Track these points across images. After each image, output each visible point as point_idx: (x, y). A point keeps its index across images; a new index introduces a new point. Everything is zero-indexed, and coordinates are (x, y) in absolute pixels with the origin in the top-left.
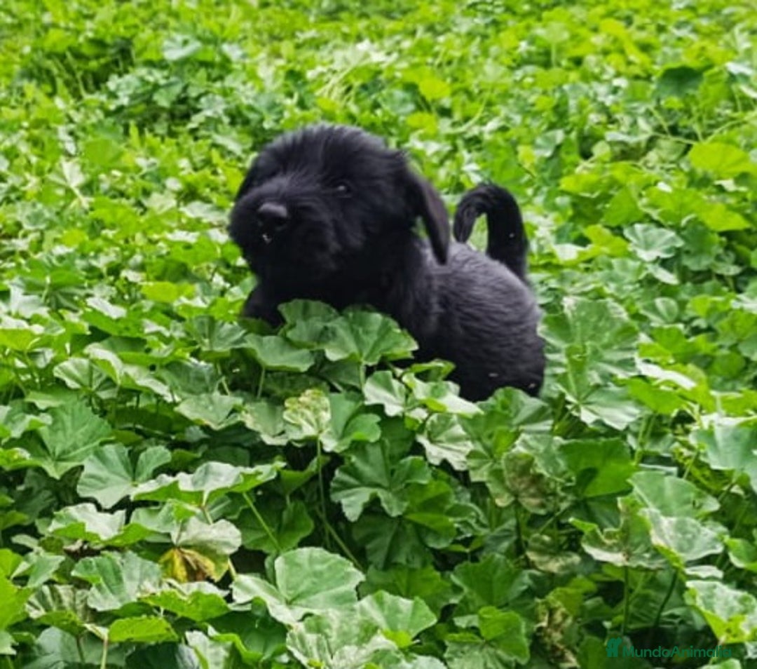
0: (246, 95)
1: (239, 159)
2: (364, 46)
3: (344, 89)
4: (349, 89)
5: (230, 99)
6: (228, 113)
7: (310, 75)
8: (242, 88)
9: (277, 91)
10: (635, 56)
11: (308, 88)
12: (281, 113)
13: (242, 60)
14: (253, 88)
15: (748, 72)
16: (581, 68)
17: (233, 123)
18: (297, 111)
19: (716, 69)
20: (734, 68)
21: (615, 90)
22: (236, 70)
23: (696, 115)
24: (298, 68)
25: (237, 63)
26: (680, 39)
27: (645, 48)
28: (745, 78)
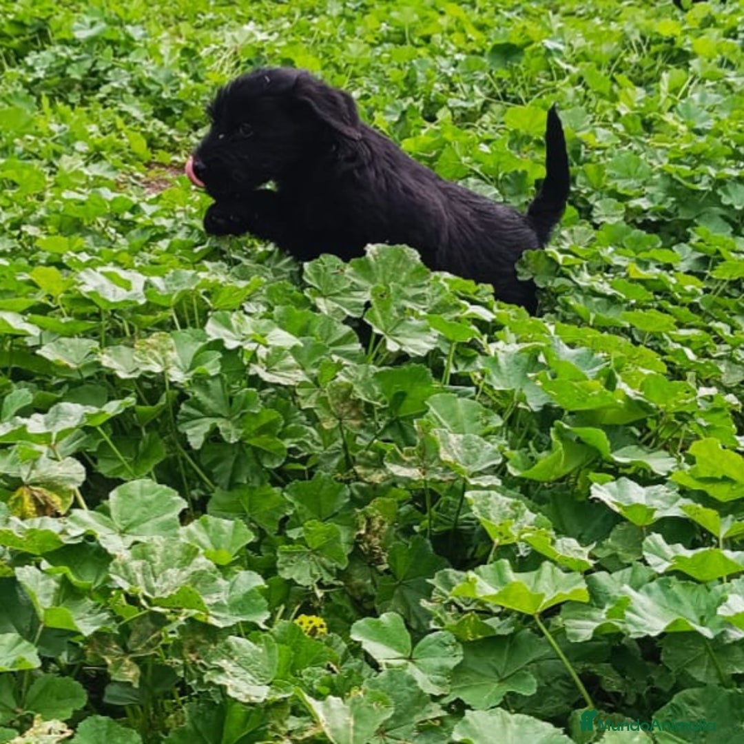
0: (147, 69)
1: (142, 125)
2: (250, 27)
3: (233, 64)
4: (238, 64)
5: (133, 72)
6: (131, 84)
7: (203, 53)
8: (145, 63)
9: (173, 65)
10: (473, 34)
11: (200, 63)
12: (177, 84)
13: (143, 39)
14: (154, 63)
15: (561, 47)
16: (430, 45)
17: (137, 94)
18: (191, 82)
19: (534, 46)
20: (550, 44)
21: (456, 64)
22: (139, 47)
23: (521, 83)
24: (192, 46)
25: (139, 41)
26: (509, 20)
27: (481, 28)
28: (559, 52)
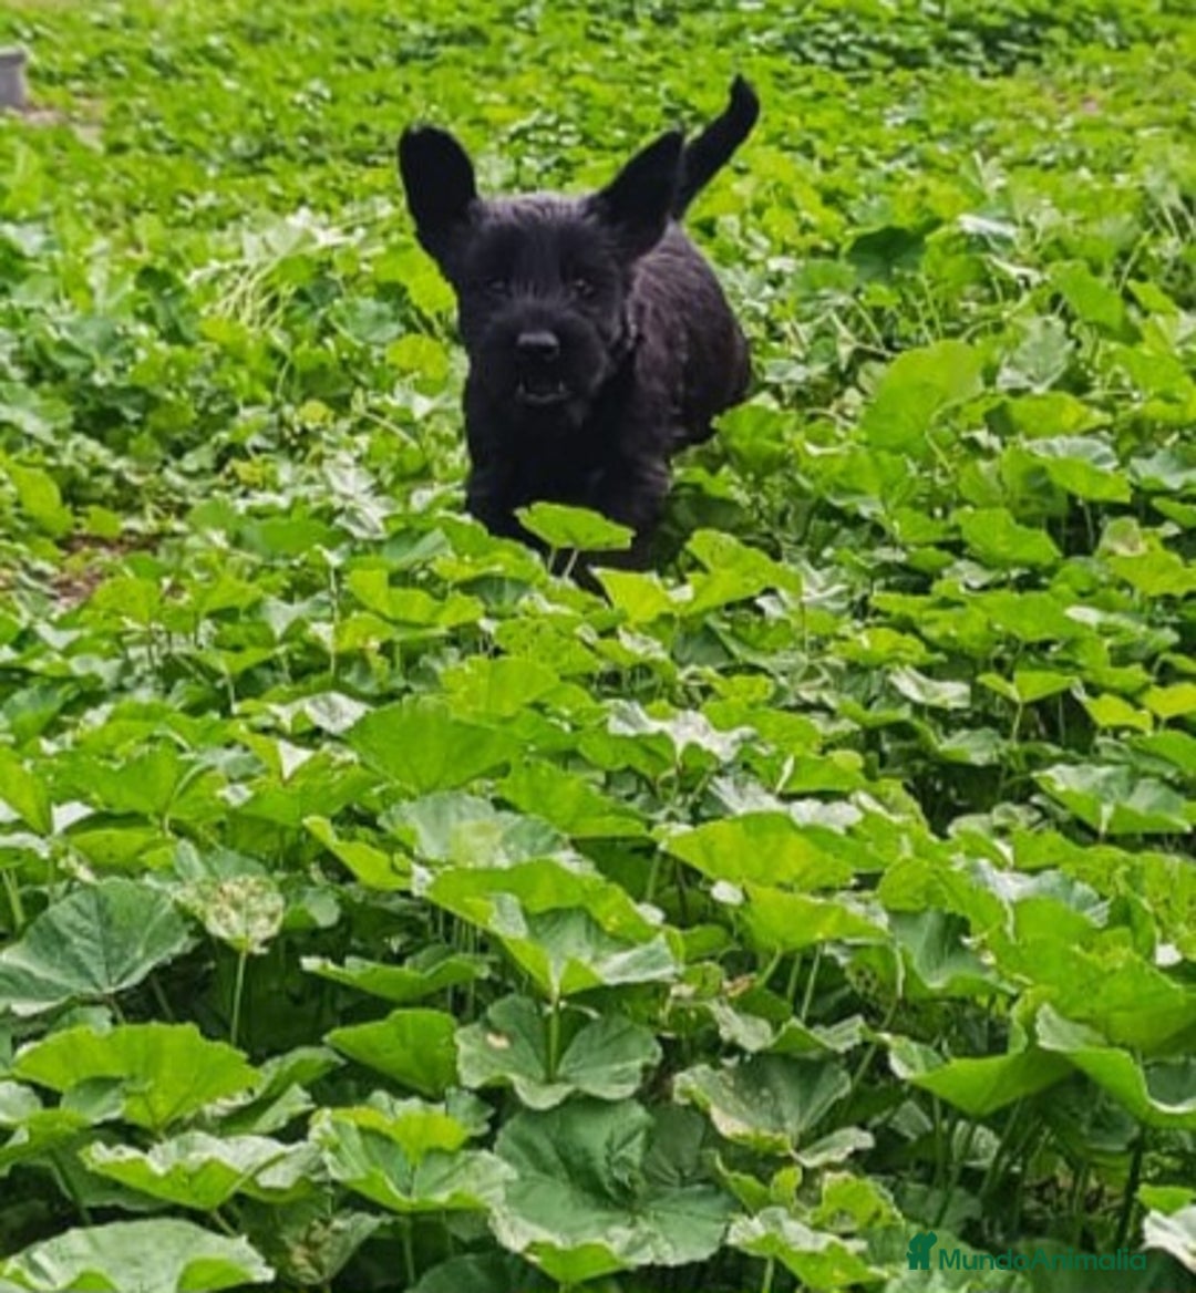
0: (58, 322)
1: (50, 451)
2: (301, 219)
3: (264, 302)
4: (273, 304)
5: (23, 331)
6: (18, 358)
7: (191, 279)
8: (51, 308)
9: (119, 307)
10: (815, 212)
11: (184, 302)
12: (130, 352)
13: (46, 253)
14: (73, 308)
15: (1009, 231)
16: (716, 241)
17: (34, 379)
18: (161, 346)
19: (943, 231)
20: (970, 223)
21: (777, 281)
22: (37, 272)
23: (924, 316)
24: (161, 264)
25: (36, 259)
26: (889, 177)
27: (831, 198)
28: (1006, 242)
